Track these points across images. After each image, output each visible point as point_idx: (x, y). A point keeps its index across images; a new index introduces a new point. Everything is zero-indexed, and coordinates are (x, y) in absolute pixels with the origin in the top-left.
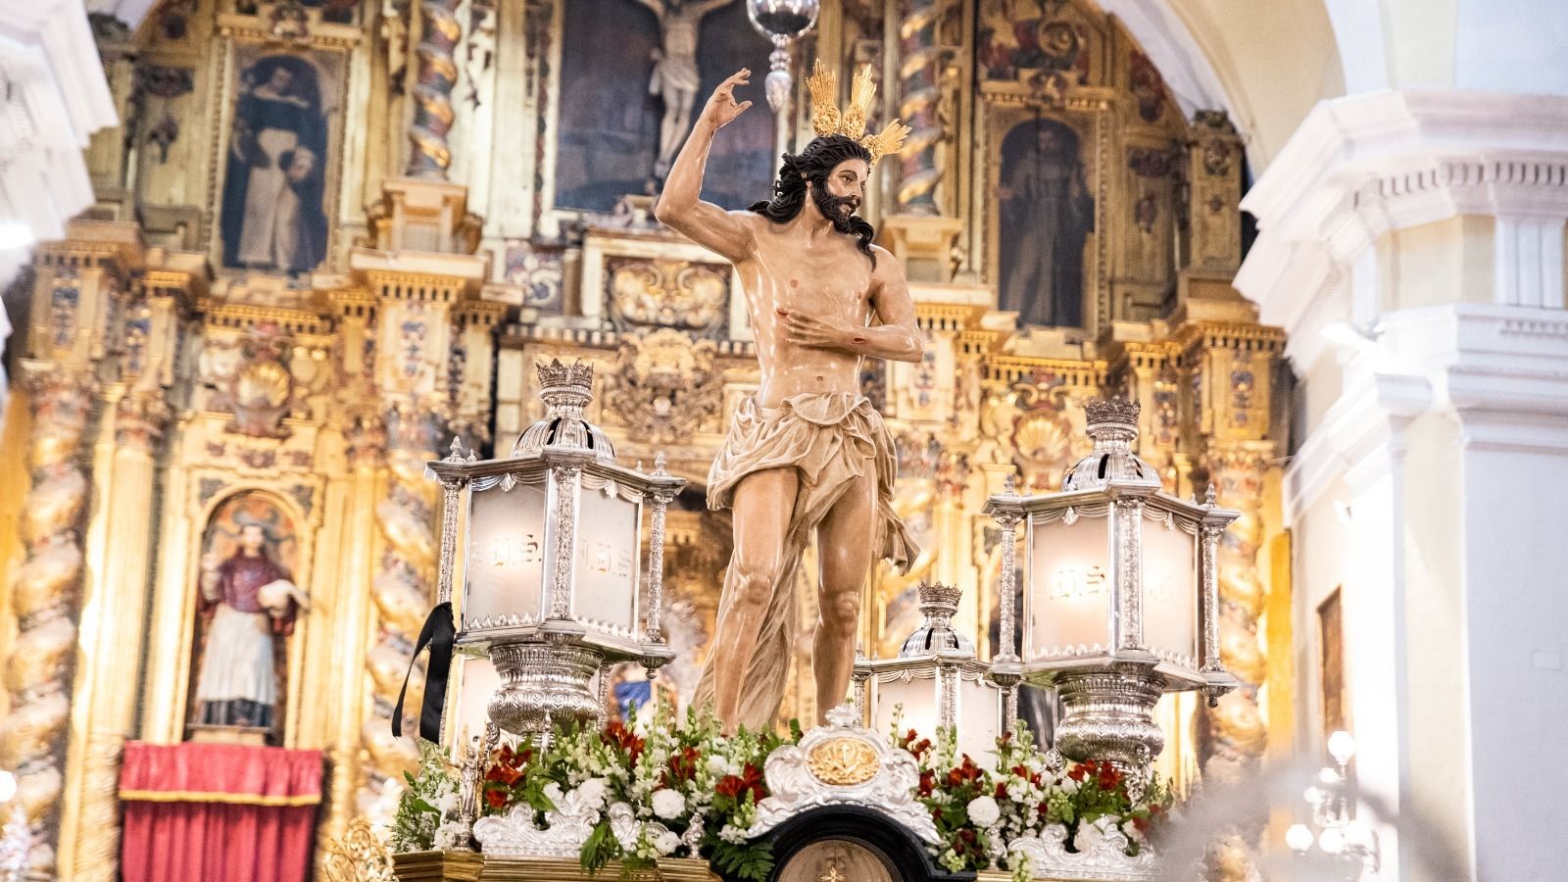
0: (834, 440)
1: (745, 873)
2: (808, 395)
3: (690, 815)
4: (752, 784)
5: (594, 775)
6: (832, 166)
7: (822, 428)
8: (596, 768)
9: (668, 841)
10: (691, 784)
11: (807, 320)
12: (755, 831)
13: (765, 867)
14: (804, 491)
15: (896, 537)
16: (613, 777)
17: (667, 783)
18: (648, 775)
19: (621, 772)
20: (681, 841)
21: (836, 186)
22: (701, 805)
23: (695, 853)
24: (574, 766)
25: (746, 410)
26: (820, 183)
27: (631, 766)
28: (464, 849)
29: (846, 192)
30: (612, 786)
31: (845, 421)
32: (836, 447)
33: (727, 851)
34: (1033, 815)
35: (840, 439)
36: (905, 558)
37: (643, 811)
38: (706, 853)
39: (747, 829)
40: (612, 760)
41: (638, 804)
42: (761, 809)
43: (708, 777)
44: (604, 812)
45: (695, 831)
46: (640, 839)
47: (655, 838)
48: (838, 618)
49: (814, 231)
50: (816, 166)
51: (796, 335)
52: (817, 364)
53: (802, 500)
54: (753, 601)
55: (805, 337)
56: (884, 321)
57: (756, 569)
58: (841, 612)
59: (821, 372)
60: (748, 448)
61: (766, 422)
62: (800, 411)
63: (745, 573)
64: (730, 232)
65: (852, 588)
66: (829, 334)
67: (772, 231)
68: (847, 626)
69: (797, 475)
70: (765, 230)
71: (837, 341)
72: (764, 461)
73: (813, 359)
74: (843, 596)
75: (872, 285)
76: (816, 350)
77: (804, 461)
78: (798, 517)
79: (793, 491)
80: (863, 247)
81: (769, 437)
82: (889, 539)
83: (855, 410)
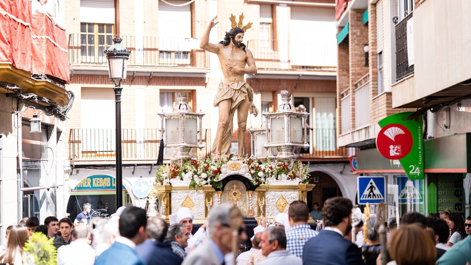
0: (239, 92)
2: (233, 83)
3: (208, 177)
4: (219, 171)
5: (191, 171)
6: (236, 35)
7: (236, 90)
8: (191, 169)
9: (205, 182)
10: (208, 172)
11: (232, 68)
12: (219, 180)
13: (221, 186)
14: (233, 103)
15: (254, 109)
16: (194, 171)
17: (203, 172)
18: (200, 171)
19: (196, 170)
20: (207, 182)
21: (236, 39)
22: (210, 175)
23: (209, 184)
24: (187, 169)
25: (221, 86)
26: (233, 38)
27: (197, 169)
28: (169, 185)
29: (239, 40)
30: (194, 172)
31: (241, 88)
32: (239, 93)
33: (215, 183)
34: (270, 174)
35: (240, 92)
36: (255, 114)
37: (200, 177)
38: (211, 184)
39: (218, 179)
40: (194, 168)
41: (199, 175)
42: (220, 176)
43: (211, 170)
44: (193, 177)
45: (209, 180)
46: (200, 182)
47: (202, 181)
48: (242, 128)
49: (233, 48)
50: (232, 35)
51: (229, 71)
52: (235, 76)
53: (232, 105)
54: (223, 127)
55: (232, 71)
56: (249, 65)
57: (223, 121)
58: (242, 127)
59: (236, 78)
60: (221, 94)
61: (224, 89)
62: (231, 86)
63: (221, 122)
64: (215, 49)
65: (244, 122)
66: (236, 70)
67: (224, 47)
68: (244, 129)
69: (231, 100)
70: (223, 48)
71: (238, 72)
72: (224, 98)
73: (233, 75)
74: (242, 123)
75: (245, 58)
76: (234, 73)
77: (232, 97)
78: (232, 108)
79: (230, 103)
80: (244, 49)
81: (225, 93)
82: (252, 109)
83: (243, 85)
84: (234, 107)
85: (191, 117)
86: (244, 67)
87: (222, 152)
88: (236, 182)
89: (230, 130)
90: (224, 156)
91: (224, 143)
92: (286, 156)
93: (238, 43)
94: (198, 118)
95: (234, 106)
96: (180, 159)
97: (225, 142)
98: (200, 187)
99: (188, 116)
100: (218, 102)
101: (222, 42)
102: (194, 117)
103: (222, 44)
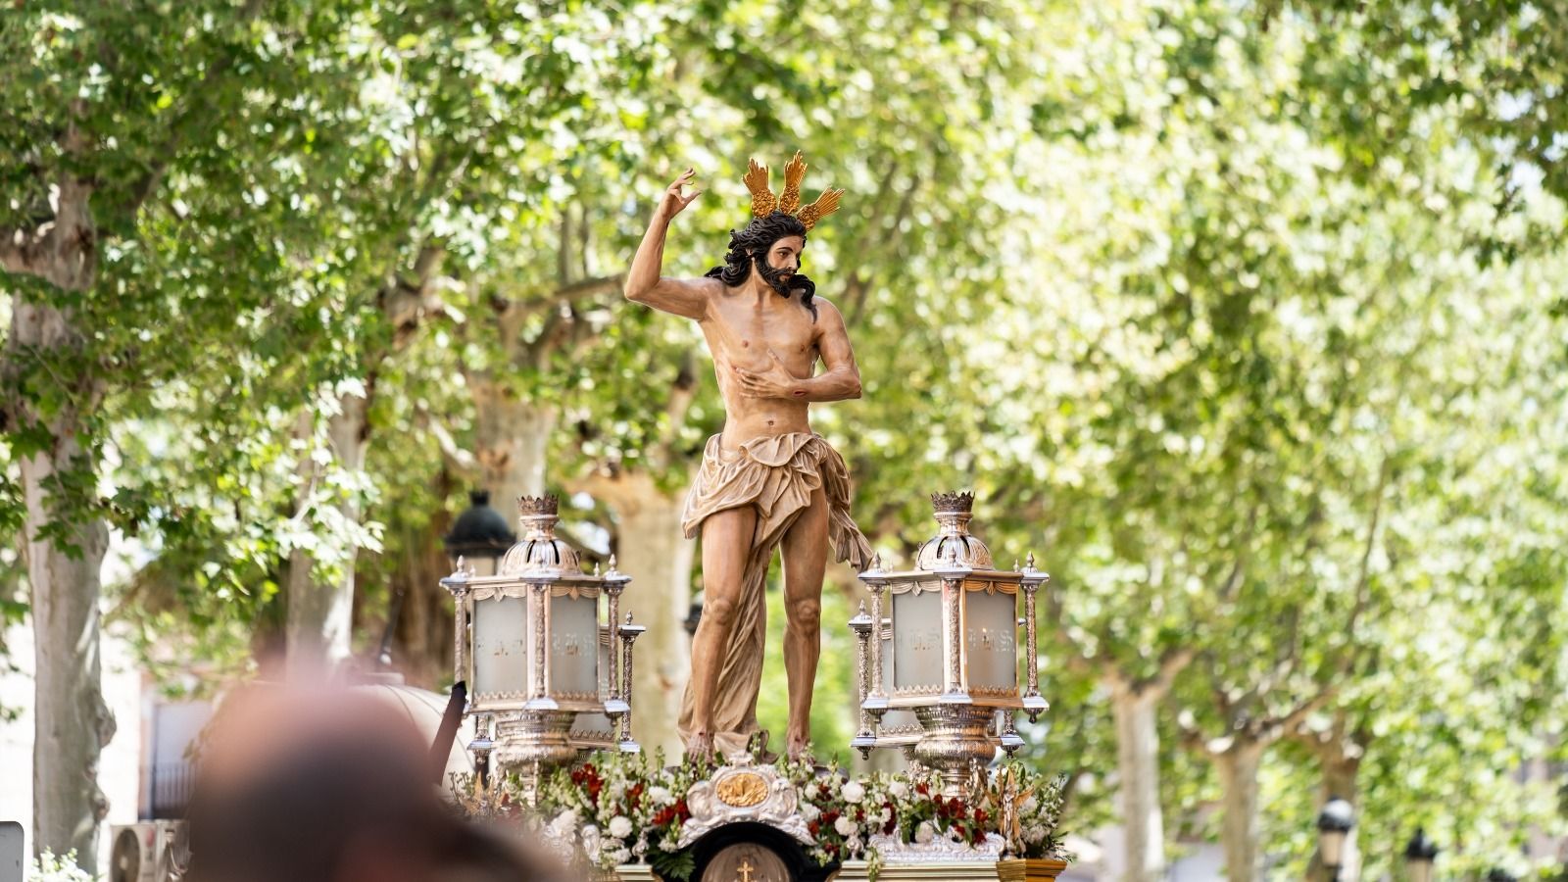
0: (784, 477)
1: (674, 874)
2: (759, 438)
3: (637, 834)
4: (682, 811)
5: (570, 809)
6: (772, 243)
7: (772, 468)
8: (570, 802)
9: (623, 854)
10: (636, 812)
11: (754, 379)
12: (682, 844)
13: (689, 869)
14: (761, 522)
15: (852, 542)
16: (584, 809)
17: (619, 812)
18: (607, 807)
19: (588, 804)
20: (633, 853)
21: (774, 260)
22: (645, 826)
23: (642, 859)
24: (556, 803)
26: (762, 258)
27: (594, 798)
29: (784, 264)
30: (583, 815)
31: (792, 460)
32: (786, 482)
33: (664, 858)
35: (789, 475)
37: (605, 832)
38: (648, 860)
39: (676, 841)
40: (582, 795)
41: (601, 826)
42: (685, 827)
43: (649, 805)
44: (577, 833)
45: (641, 845)
46: (607, 855)
47: (615, 849)
48: (800, 622)
49: (761, 295)
50: (756, 244)
51: (747, 390)
52: (769, 411)
53: (760, 530)
54: (719, 623)
55: (755, 392)
56: (827, 365)
57: (719, 597)
58: (802, 617)
59: (774, 418)
60: (713, 487)
61: (726, 464)
62: (752, 455)
63: (712, 600)
64: (688, 301)
65: (809, 596)
66: (773, 389)
67: (726, 294)
68: (809, 628)
69: (752, 510)
70: (720, 295)
71: (781, 395)
72: (723, 502)
73: (765, 407)
74: (803, 603)
75: (813, 334)
76: (766, 399)
77: (758, 497)
78: (758, 542)
79: (751, 524)
80: (807, 301)
81: (728, 480)
82: (847, 544)
83: (802, 449)
84: (765, 537)
85: (574, 593)
86: (809, 375)
87: (719, 722)
88: (753, 850)
89: (754, 630)
90: (727, 739)
91: (729, 687)
92: (952, 747)
93: (782, 278)
94: (603, 600)
95: (764, 534)
96: (527, 762)
97: (731, 681)
98: (605, 872)
99: (560, 591)
100: (700, 518)
101: (715, 272)
102: (587, 592)
103: (717, 281)
